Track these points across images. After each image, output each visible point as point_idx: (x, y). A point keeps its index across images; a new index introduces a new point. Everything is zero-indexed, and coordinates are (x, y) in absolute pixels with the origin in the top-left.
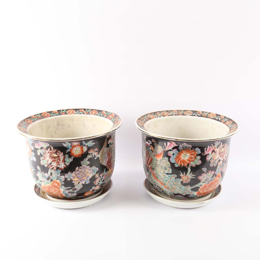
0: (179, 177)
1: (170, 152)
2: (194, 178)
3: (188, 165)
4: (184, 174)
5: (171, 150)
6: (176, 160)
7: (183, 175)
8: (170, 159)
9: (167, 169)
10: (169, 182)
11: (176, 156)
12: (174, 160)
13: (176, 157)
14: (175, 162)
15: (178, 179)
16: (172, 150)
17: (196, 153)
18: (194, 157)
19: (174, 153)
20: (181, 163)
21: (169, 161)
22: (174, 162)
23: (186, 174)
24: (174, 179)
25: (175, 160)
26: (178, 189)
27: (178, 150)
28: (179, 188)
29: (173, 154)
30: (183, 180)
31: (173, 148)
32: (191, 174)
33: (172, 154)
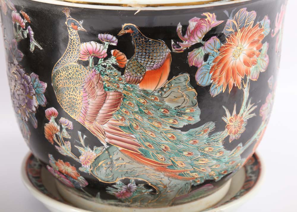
0: (221, 126)
1: (196, 51)
2: (253, 115)
3: (245, 80)
4: (234, 112)
5: (198, 45)
6: (213, 75)
7: (231, 115)
8: (194, 78)
9: (184, 114)
10: (189, 154)
11: (214, 62)
12: (208, 74)
13: (213, 64)
14: (212, 81)
15: (219, 133)
16: (203, 43)
17: (262, 33)
18: (258, 48)
19: (209, 51)
20: (227, 77)
21: (193, 82)
22: (208, 84)
23: (238, 112)
24: (207, 136)
25: (211, 74)
26: (210, 167)
27: (222, 38)
28: (215, 162)
29: (206, 57)
30: (231, 132)
31: (207, 37)
32: (249, 106)
33: (202, 58)
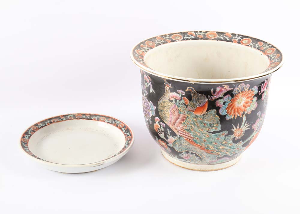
0: (231, 133)
1: (220, 100)
2: (249, 128)
3: (244, 113)
4: (238, 127)
5: (221, 98)
6: (227, 111)
7: (236, 128)
8: (219, 112)
9: (214, 126)
10: (215, 144)
11: (228, 105)
12: (225, 110)
13: (228, 106)
14: (227, 113)
15: (230, 136)
16: (223, 97)
17: (253, 93)
18: (251, 100)
19: (226, 101)
20: (234, 112)
21: (218, 113)
22: (225, 114)
23: (240, 127)
24: (224, 137)
25: (227, 110)
26: (226, 150)
27: (232, 95)
28: (228, 148)
29: (224, 103)
30: (236, 136)
31: (225, 95)
32: (246, 124)
33: (223, 104)
